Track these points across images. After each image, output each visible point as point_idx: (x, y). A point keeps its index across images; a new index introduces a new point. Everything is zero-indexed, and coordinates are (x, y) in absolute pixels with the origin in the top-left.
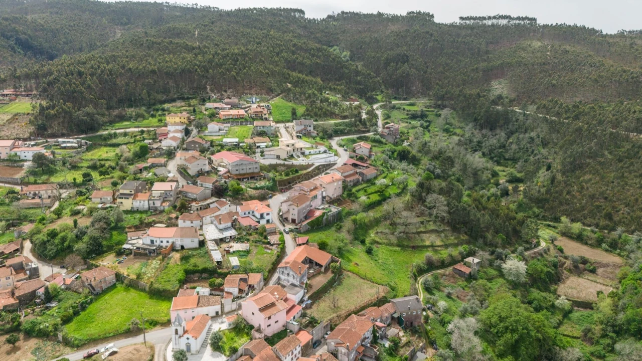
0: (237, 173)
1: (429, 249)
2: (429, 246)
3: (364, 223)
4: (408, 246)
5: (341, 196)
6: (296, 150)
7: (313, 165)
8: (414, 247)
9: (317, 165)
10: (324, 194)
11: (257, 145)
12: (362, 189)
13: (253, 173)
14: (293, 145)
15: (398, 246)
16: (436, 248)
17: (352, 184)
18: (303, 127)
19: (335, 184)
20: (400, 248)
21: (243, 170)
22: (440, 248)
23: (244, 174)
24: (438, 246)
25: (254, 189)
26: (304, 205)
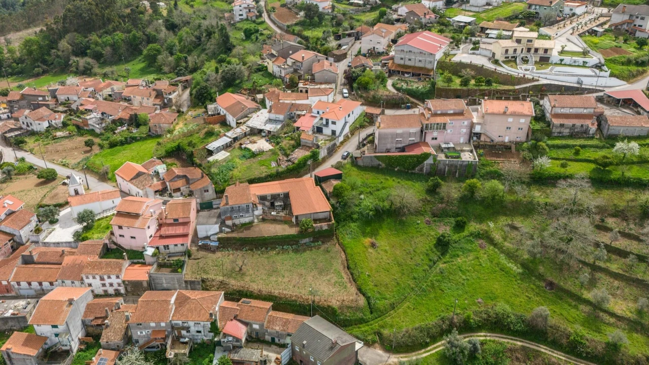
0: (402, 62)
1: (582, 307)
2: (587, 302)
3: (502, 202)
4: (541, 277)
5: (518, 144)
6: (533, 51)
7: (533, 80)
8: (551, 285)
9: (543, 82)
10: (478, 129)
11: (487, 32)
12: (574, 146)
13: (421, 68)
14: (530, 41)
15: (524, 265)
16: (601, 314)
17: (566, 132)
18: (626, 17)
19: (510, 120)
20: (520, 271)
21: (410, 60)
22: (612, 320)
23: (409, 67)
24: (612, 315)
25: (398, 89)
26: (399, 131)
